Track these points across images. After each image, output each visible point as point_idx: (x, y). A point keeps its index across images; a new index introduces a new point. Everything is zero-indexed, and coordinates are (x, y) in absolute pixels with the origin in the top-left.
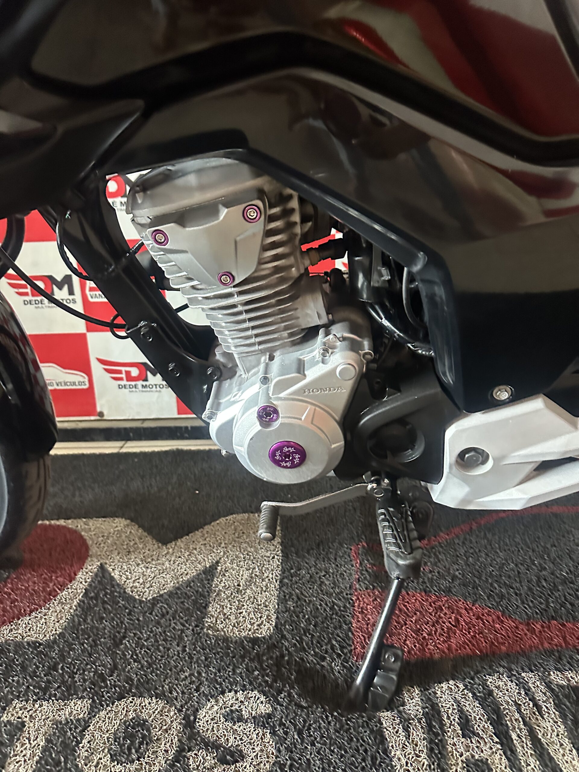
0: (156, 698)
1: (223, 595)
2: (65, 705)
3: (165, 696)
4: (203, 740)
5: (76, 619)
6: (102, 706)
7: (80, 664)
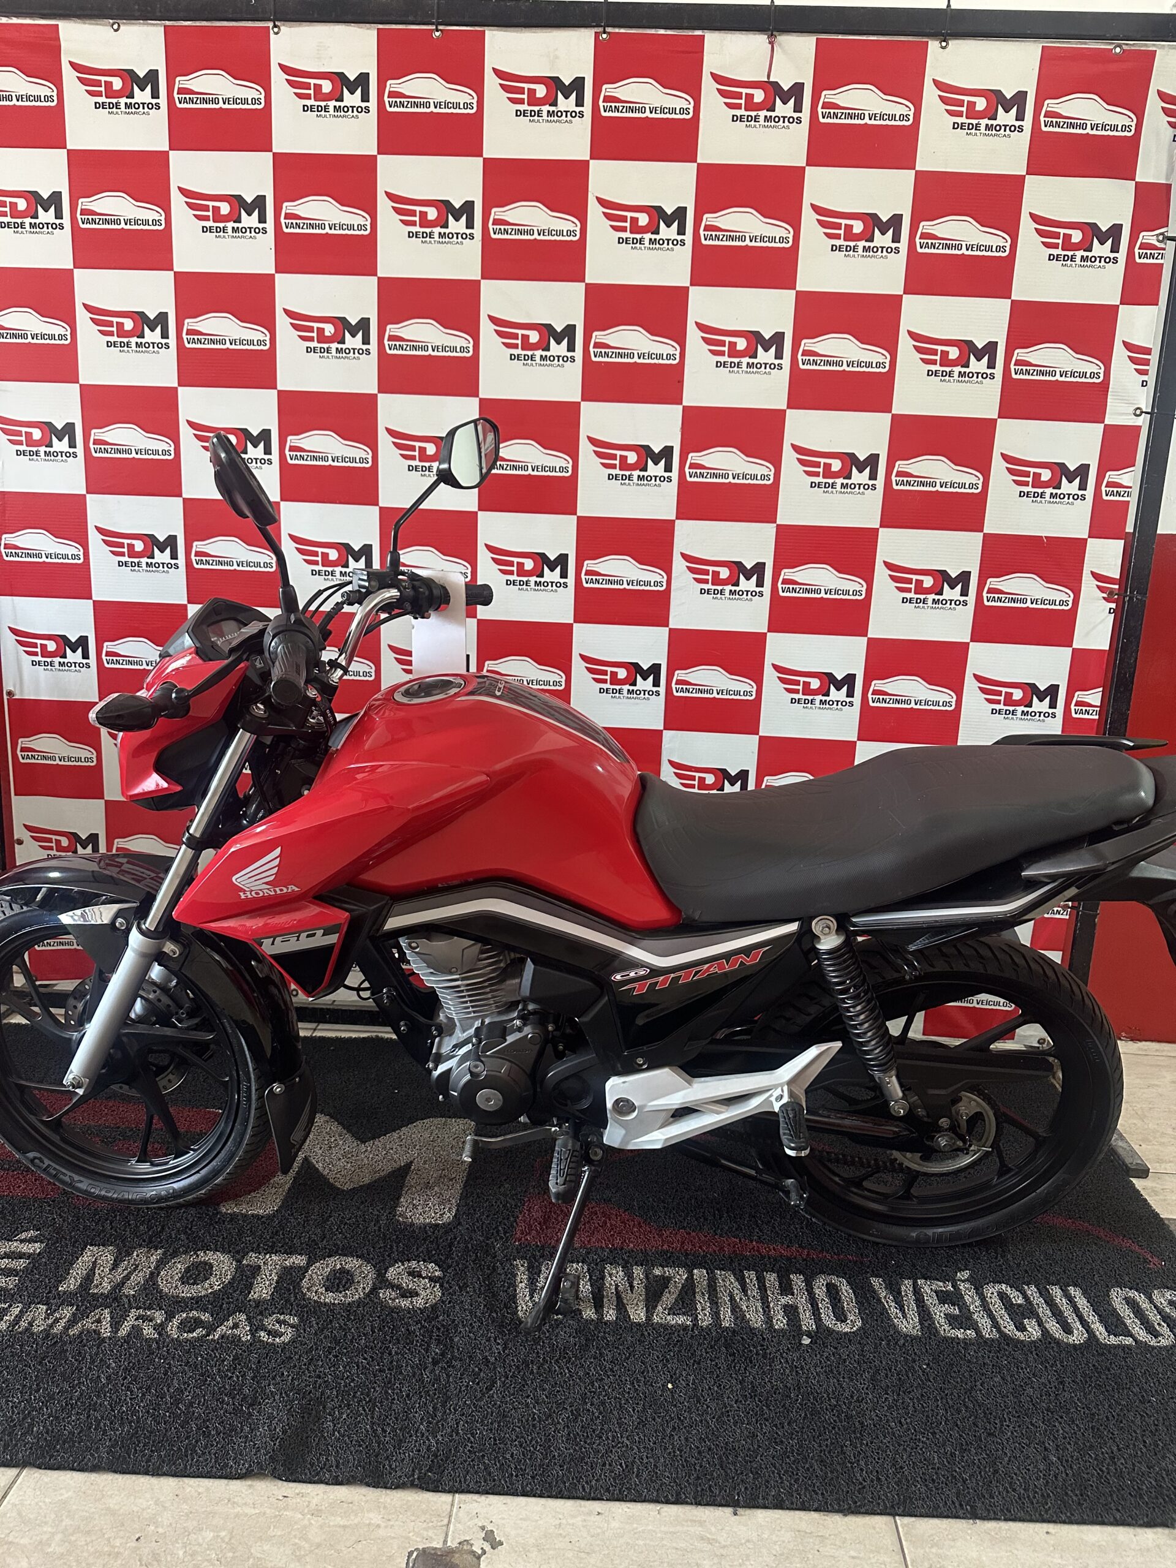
0: (357, 1258)
1: (414, 1189)
2: (288, 1257)
3: (363, 1257)
4: (390, 1284)
5: (290, 1200)
6: (316, 1259)
7: (296, 1232)
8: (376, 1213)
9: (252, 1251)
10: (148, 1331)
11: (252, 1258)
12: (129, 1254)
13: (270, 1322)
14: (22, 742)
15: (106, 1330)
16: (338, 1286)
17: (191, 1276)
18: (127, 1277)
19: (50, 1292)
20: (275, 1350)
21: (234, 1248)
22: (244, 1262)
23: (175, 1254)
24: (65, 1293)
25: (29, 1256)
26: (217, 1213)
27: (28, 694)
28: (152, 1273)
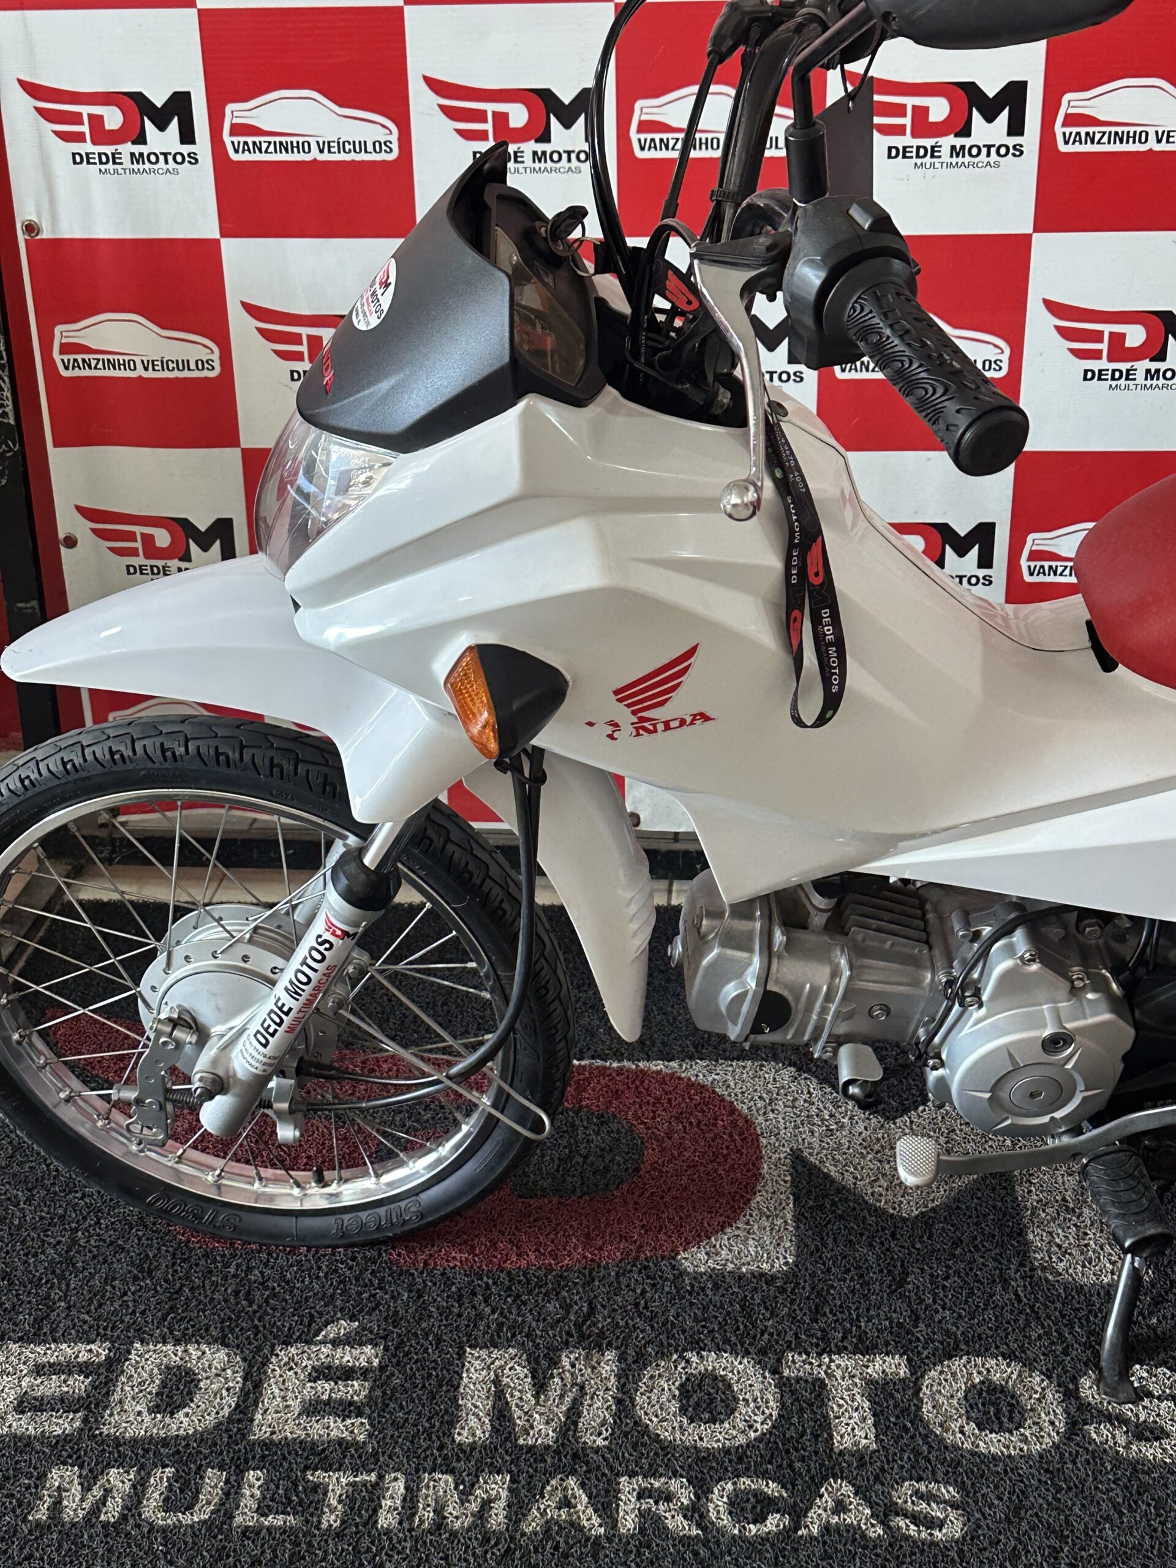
0: (1005, 1359)
1: (1043, 1215)
2: (868, 1361)
3: (1016, 1357)
4: (1100, 1412)
5: (809, 1241)
6: (924, 1363)
7: (857, 1308)
8: (991, 1264)
9: (789, 1348)
10: (677, 1523)
11: (796, 1365)
12: (555, 1363)
13: (904, 1493)
14: (63, 333)
15: (592, 1523)
16: (998, 1419)
17: (698, 1404)
18: (574, 1413)
19: (441, 1448)
20: (944, 1555)
21: (751, 1344)
22: (786, 1373)
23: (641, 1360)
24: (473, 1446)
25: (365, 1373)
26: (681, 1274)
27: (71, 228)
28: (619, 1402)
